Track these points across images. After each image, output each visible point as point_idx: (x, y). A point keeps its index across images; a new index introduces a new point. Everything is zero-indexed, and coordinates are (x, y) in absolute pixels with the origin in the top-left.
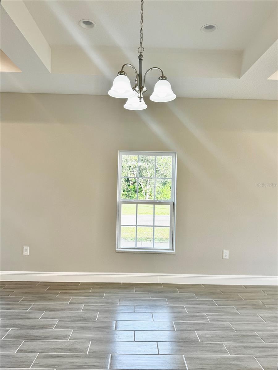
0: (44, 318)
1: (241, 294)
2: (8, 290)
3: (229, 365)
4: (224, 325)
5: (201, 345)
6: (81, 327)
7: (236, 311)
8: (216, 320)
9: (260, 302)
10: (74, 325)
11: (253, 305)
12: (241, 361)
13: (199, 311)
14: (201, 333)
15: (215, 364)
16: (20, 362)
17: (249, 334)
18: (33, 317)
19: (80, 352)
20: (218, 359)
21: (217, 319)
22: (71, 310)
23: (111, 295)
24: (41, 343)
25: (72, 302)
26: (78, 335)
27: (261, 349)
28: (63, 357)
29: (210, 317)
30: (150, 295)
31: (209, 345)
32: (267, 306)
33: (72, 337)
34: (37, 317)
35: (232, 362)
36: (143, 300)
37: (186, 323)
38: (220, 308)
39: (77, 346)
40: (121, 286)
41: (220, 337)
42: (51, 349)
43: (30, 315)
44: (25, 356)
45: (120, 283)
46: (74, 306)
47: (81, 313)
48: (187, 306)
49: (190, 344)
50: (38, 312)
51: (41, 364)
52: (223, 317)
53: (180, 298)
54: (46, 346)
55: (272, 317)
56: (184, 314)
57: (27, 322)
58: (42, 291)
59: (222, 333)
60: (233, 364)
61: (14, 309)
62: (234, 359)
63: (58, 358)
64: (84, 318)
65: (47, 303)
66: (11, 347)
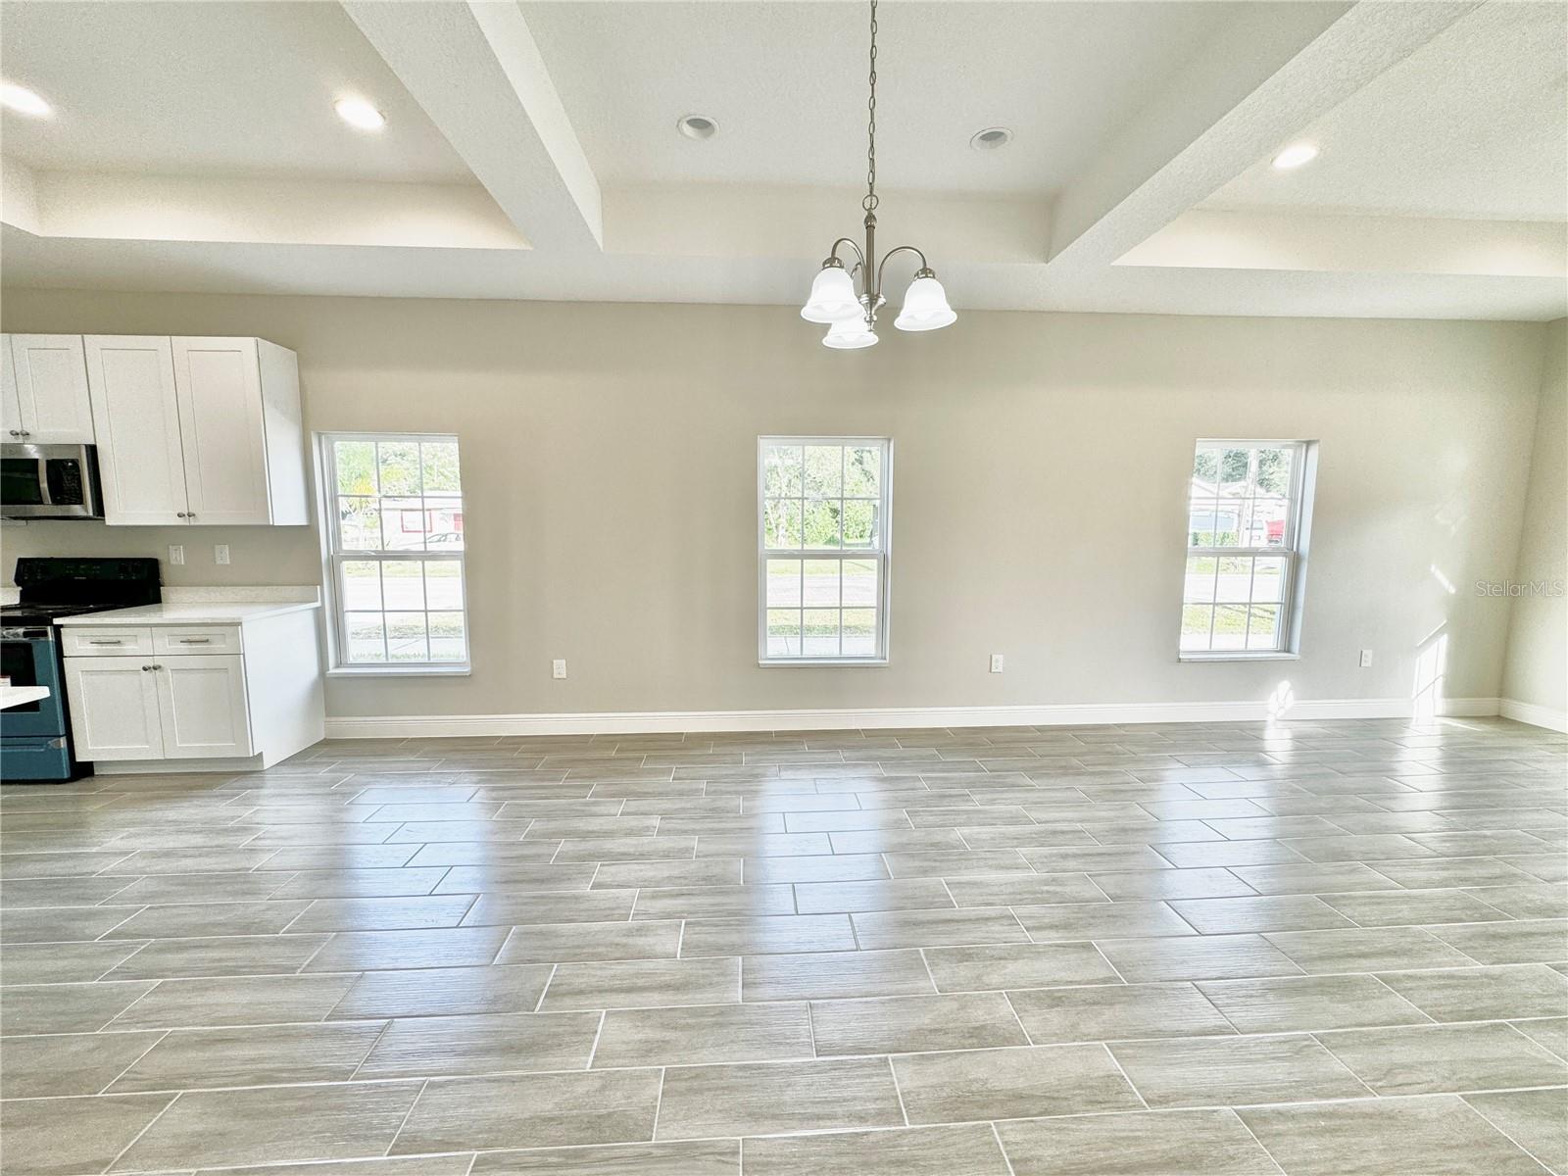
0: (629, 814)
1: (1031, 745)
2: (529, 755)
3: (1039, 893)
4: (1011, 812)
5: (974, 857)
6: (712, 830)
7: (1029, 782)
8: (992, 802)
9: (1075, 761)
10: (697, 826)
11: (1061, 767)
12: (1060, 885)
13: (953, 786)
14: (966, 830)
15: (1010, 894)
16: (605, 909)
17: (1065, 829)
18: (606, 812)
19: (725, 882)
20: (1014, 883)
21: (995, 800)
22: (681, 794)
23: (757, 757)
24: (636, 867)
25: (677, 776)
26: (712, 848)
27: (1098, 859)
28: (692, 894)
29: (978, 797)
30: (841, 754)
31: (988, 855)
32: (1090, 769)
33: (701, 852)
34: (613, 811)
35: (1046, 888)
36: (829, 766)
37: (932, 811)
38: (994, 777)
39: (716, 870)
40: (774, 739)
41: (1008, 838)
42: (664, 879)
43: (595, 809)
44: (610, 896)
45: (771, 733)
46: (685, 785)
47: (704, 800)
48: (924, 775)
49: (949, 854)
50: (613, 802)
51: (651, 911)
52: (1005, 796)
53: (904, 759)
54: (651, 874)
55: (1105, 791)
56: (920, 793)
57: (594, 824)
58: (606, 754)
59: (1011, 829)
60: (1048, 892)
61: (558, 797)
62: (1046, 883)
63: (683, 897)
64: (713, 810)
65: (625, 780)
66: (575, 879)
